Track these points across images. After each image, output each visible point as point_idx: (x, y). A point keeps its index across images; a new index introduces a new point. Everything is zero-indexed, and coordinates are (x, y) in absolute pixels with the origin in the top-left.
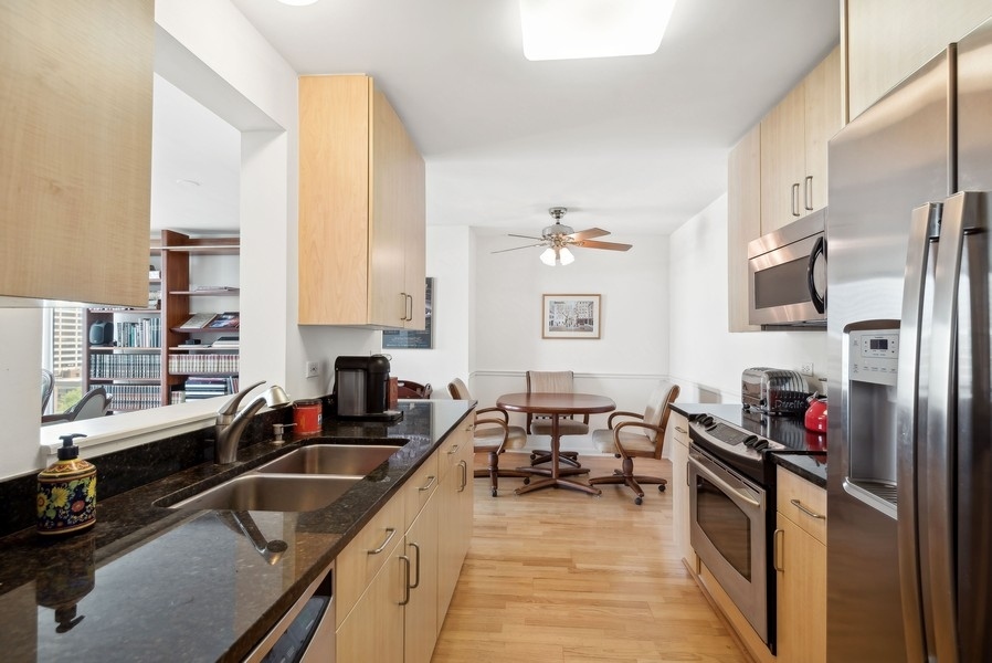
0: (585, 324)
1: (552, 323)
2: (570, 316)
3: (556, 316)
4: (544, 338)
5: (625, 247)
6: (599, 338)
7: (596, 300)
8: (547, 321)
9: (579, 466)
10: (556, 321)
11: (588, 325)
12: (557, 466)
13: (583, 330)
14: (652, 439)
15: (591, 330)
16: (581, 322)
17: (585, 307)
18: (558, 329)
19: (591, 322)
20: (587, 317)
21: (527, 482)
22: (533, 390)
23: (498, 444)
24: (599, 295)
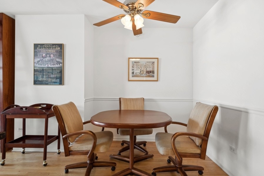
0: (150, 73)
1: (133, 73)
2: (142, 69)
3: (135, 69)
4: (129, 81)
5: (174, 19)
6: (157, 81)
7: (156, 61)
8: (131, 72)
9: (147, 153)
10: (135, 72)
11: (151, 74)
12: (133, 152)
13: (149, 76)
14: (198, 144)
15: (153, 76)
16: (148, 72)
17: (150, 65)
18: (137, 76)
19: (153, 72)
20: (151, 69)
21: (113, 169)
22: (122, 109)
23: (89, 149)
24: (157, 58)
